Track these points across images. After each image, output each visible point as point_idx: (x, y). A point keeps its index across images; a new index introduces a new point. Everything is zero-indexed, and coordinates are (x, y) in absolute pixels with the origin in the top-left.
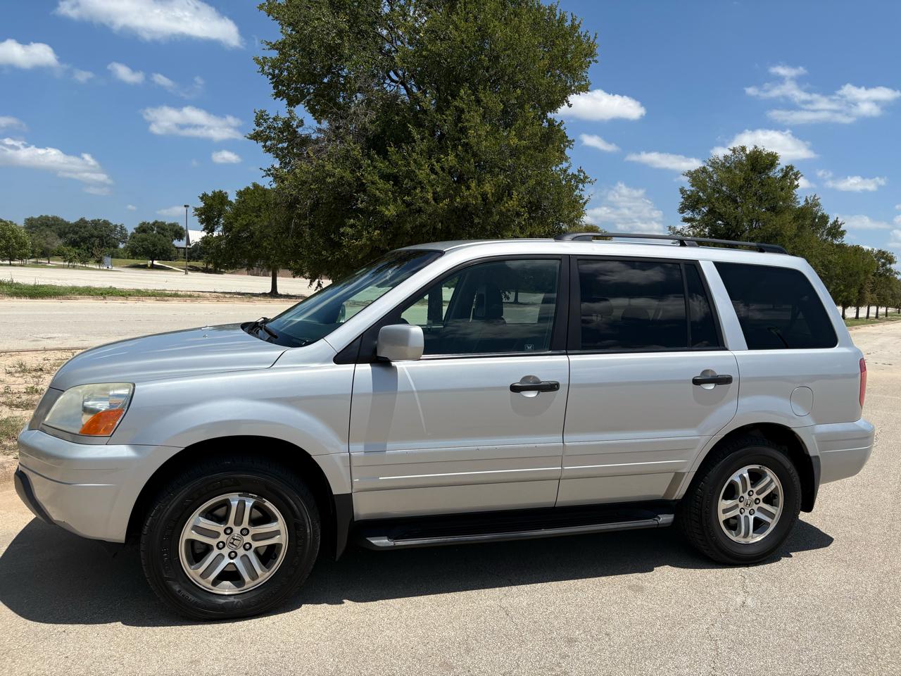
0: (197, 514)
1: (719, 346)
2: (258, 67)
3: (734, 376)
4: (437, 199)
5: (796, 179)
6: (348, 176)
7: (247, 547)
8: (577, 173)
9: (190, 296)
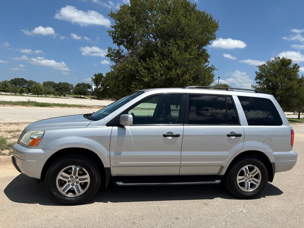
0: (62, 171)
1: (238, 124)
2: (108, 34)
3: (243, 134)
4: (161, 75)
5: (299, 69)
6: (133, 68)
7: (77, 182)
8: (211, 67)
9: (90, 107)
